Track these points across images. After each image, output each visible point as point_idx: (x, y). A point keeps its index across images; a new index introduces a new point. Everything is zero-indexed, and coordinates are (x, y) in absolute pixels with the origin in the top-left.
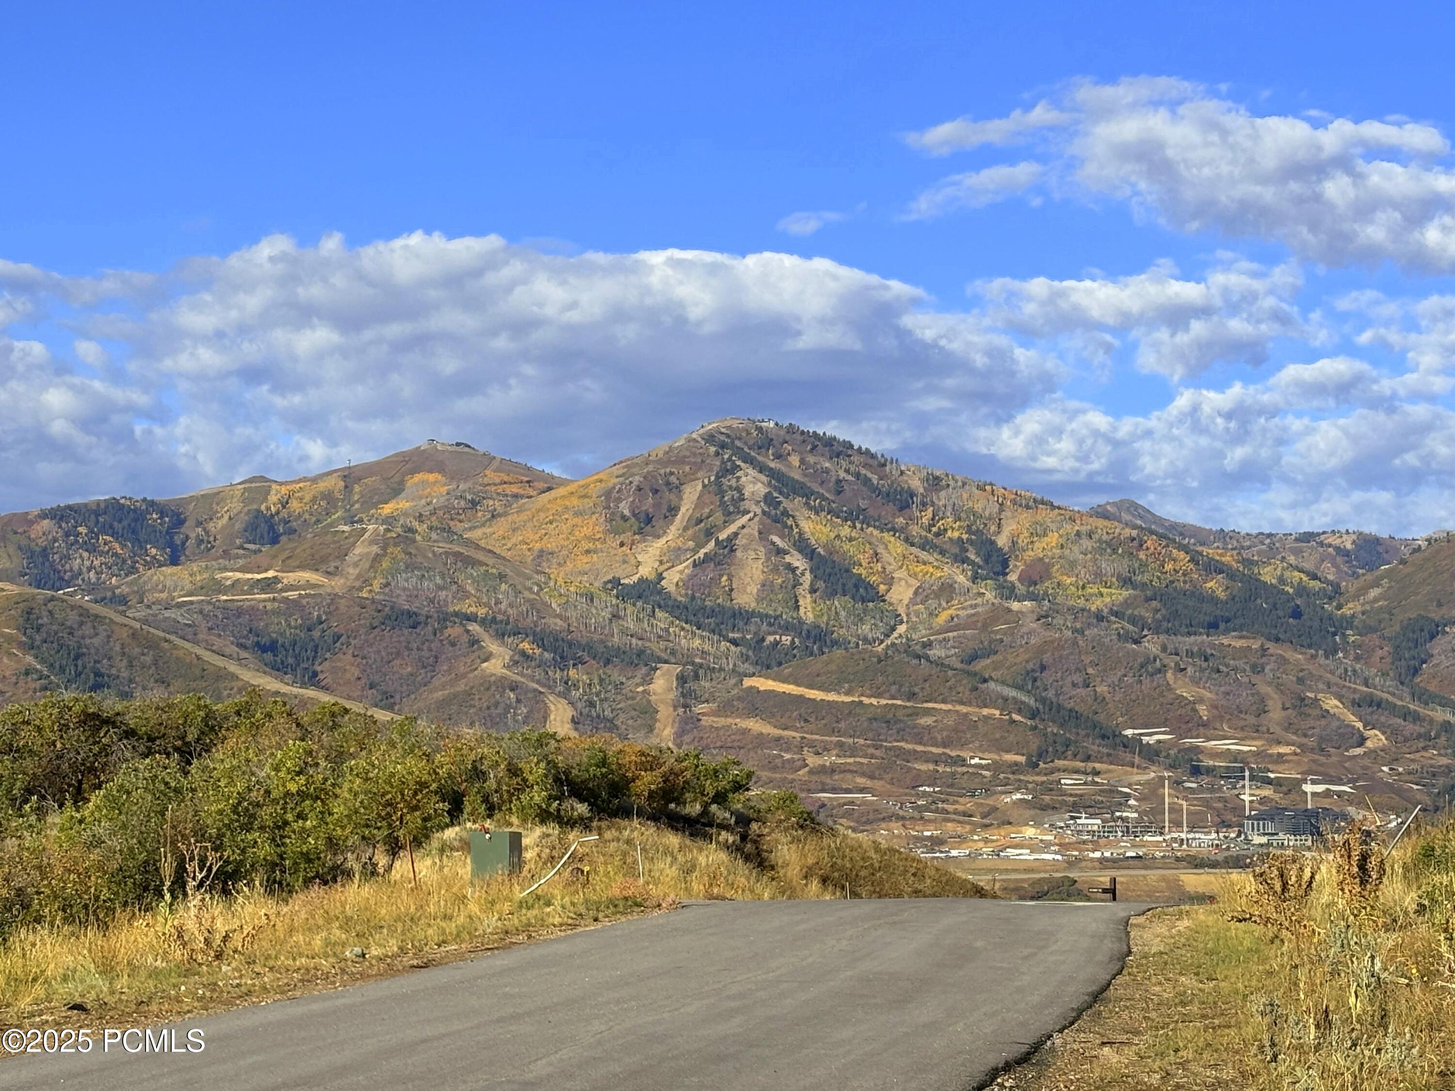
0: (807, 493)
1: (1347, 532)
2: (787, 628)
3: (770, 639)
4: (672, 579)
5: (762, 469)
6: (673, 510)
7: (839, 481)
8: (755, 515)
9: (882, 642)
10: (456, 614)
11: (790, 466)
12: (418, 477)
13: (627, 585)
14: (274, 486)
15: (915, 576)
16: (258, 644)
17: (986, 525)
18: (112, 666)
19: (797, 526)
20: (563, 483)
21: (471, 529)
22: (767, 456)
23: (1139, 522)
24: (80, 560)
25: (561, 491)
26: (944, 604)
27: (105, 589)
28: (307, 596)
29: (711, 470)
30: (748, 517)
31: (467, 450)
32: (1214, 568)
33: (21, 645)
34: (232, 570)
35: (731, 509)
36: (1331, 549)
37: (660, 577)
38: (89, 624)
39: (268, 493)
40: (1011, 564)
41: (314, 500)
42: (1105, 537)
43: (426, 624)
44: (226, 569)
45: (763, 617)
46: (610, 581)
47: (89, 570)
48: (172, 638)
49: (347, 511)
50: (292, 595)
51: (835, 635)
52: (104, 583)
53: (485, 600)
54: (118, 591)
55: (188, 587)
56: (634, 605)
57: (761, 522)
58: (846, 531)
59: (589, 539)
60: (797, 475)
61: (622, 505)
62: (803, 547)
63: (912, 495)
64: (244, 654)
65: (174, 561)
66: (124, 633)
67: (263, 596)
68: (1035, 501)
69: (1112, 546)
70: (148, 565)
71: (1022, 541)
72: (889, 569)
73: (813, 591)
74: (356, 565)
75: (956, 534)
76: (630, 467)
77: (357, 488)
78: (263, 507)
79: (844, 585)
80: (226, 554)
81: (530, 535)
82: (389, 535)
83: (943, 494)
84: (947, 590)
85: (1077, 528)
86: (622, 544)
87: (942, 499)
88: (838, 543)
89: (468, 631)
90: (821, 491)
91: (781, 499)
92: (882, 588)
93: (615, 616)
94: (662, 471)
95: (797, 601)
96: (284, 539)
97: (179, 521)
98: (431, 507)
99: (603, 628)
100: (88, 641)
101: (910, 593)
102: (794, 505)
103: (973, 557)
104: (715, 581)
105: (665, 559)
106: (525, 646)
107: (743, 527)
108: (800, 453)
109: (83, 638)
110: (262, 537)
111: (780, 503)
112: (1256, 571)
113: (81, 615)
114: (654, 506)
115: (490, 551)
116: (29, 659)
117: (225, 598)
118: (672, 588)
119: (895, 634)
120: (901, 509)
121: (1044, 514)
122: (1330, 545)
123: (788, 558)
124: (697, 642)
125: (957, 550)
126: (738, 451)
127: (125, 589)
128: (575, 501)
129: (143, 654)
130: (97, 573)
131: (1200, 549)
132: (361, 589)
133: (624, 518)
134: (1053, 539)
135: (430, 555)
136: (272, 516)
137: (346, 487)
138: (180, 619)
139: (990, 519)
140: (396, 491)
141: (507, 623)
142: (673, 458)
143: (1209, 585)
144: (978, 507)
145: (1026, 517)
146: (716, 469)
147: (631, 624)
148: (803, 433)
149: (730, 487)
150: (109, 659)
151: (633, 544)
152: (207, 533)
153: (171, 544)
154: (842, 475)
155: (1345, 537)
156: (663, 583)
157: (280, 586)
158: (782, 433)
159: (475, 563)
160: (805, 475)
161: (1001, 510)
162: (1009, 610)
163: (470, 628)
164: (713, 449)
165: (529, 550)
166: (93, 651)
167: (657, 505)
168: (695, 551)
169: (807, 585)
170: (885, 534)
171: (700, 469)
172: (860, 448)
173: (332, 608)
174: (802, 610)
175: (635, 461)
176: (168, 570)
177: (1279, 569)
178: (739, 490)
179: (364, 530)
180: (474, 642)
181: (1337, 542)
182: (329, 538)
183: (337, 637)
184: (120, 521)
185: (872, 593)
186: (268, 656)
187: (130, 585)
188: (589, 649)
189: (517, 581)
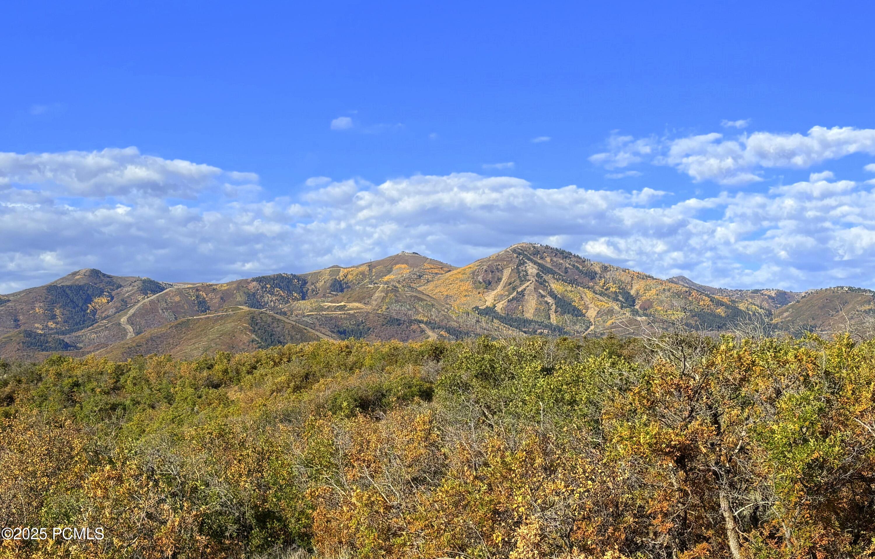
0: (553, 273)
1: (773, 290)
2: (546, 327)
3: (539, 331)
4: (499, 307)
5: (535, 263)
6: (500, 280)
7: (566, 268)
8: (533, 282)
9: (584, 332)
10: (415, 320)
11: (546, 262)
12: (398, 266)
13: (482, 309)
14: (342, 269)
15: (597, 306)
16: (338, 331)
17: (626, 286)
18: (285, 339)
19: (550, 286)
20: (456, 268)
21: (419, 286)
22: (537, 258)
23: (686, 285)
24: (268, 298)
25: (455, 272)
26: (609, 317)
27: (278, 309)
28: (357, 313)
29: (515, 263)
30: (530, 282)
31: (417, 255)
32: (720, 304)
33: (250, 331)
34: (327, 302)
35: (523, 279)
36: (766, 297)
37: (495, 306)
38: (276, 323)
39: (339, 272)
40: (637, 301)
41: (357, 275)
42: (675, 291)
43: (404, 324)
44: (324, 302)
45: (537, 322)
46: (474, 308)
47: (271, 301)
48: (308, 328)
49: (370, 279)
50: (351, 312)
51: (565, 330)
52: (277, 307)
53: (426, 314)
54: (283, 310)
55: (310, 309)
56: (485, 317)
57: (535, 285)
58: (569, 288)
59: (466, 291)
60: (549, 266)
61: (479, 277)
62: (552, 294)
63: (596, 274)
64: (333, 335)
65: (303, 298)
66: (289, 326)
67: (340, 312)
68: (646, 276)
69: (678, 295)
70: (294, 300)
71: (641, 292)
72: (587, 303)
73: (556, 312)
74: (376, 300)
75: (614, 290)
76: (482, 262)
77: (374, 270)
78: (337, 278)
79: (568, 310)
80: (324, 296)
81: (443, 289)
82: (388, 289)
83: (608, 273)
84: (611, 312)
85: (663, 287)
86: (479, 293)
87: (608, 275)
88: (566, 293)
89: (420, 327)
90: (559, 272)
91: (543, 275)
92: (584, 311)
93: (478, 321)
94: (495, 264)
95: (550, 316)
96: (345, 290)
97: (305, 283)
98: (403, 278)
99: (473, 326)
100: (275, 329)
101: (595, 313)
102: (548, 277)
103: (621, 299)
104: (516, 308)
105: (496, 299)
106: (442, 333)
107: (528, 286)
108: (551, 257)
109: (274, 328)
110: (337, 289)
111: (542, 277)
112: (737, 305)
113: (273, 319)
114: (492, 278)
115: (428, 295)
116: (253, 336)
117: (325, 313)
118: (499, 311)
119: (589, 330)
120: (592, 279)
121: (649, 282)
122: (766, 295)
123: (546, 299)
124: (510, 332)
125: (614, 296)
126: (525, 256)
127: (286, 309)
128: (461, 276)
129: (297, 335)
130: (274, 303)
131: (713, 296)
132: (378, 310)
133: (480, 283)
134: (654, 291)
135: (405, 297)
136: (341, 281)
137: (370, 270)
138: (308, 321)
139: (628, 283)
140: (389, 272)
141: (435, 324)
142: (499, 258)
143: (718, 311)
144: (623, 279)
145: (642, 283)
146: (517, 263)
147: (484, 325)
148: (551, 249)
149: (523, 270)
150: (284, 336)
151: (483, 293)
152: (316, 287)
153: (302, 292)
154: (568, 265)
155: (772, 291)
156: (496, 308)
157: (346, 308)
158: (543, 249)
159: (422, 300)
160: (553, 266)
161: (632, 280)
162: (636, 320)
163: (421, 326)
164: (515, 255)
165: (442, 295)
166: (277, 333)
167: (493, 278)
168: (508, 296)
169: (553, 310)
170: (585, 290)
171: (510, 263)
172: (575, 255)
173: (367, 317)
174: (552, 320)
175: (485, 260)
176: (301, 301)
177: (746, 304)
178: (526, 271)
179: (379, 287)
180: (423, 331)
181: (769, 293)
182: (365, 290)
183: (369, 329)
184: (282, 283)
185: (580, 313)
186: (343, 336)
187: (287, 307)
188: (467, 334)
189: (439, 307)
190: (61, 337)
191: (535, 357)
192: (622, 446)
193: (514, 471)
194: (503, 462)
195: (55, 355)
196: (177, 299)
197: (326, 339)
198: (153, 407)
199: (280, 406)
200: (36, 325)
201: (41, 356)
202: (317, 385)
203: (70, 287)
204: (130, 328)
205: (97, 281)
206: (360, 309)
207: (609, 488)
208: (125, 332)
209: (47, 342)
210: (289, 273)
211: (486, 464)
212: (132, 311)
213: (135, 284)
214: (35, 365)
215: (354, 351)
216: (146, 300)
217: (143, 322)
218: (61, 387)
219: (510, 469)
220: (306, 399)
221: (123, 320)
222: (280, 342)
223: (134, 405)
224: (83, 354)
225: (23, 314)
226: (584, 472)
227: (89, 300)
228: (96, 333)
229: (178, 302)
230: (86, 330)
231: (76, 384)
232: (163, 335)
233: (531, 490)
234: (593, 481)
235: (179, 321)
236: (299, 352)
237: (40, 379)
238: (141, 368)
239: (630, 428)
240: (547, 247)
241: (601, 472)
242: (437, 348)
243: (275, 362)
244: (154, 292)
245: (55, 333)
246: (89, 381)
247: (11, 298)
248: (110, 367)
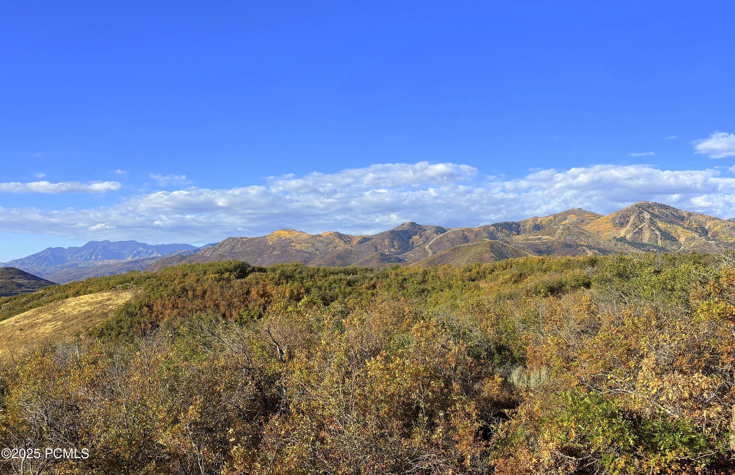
0: (659, 217)
2: (655, 247)
3: (652, 250)
4: (628, 237)
5: (649, 212)
6: (628, 222)
7: (667, 215)
8: (647, 223)
9: (678, 250)
10: (580, 245)
11: (655, 211)
12: (570, 216)
13: (618, 238)
14: (539, 219)
15: (685, 236)
16: (537, 251)
17: (702, 224)
18: (508, 256)
19: (657, 225)
20: (603, 216)
21: (582, 227)
22: (650, 209)
24: (499, 234)
25: (602, 218)
26: (692, 242)
27: (505, 240)
28: (548, 241)
31: (580, 210)
33: (490, 251)
34: (531, 236)
35: (642, 221)
37: (625, 236)
38: (504, 248)
39: (537, 220)
40: (709, 233)
41: (547, 221)
42: (732, 226)
43: (574, 247)
44: (529, 236)
45: (650, 245)
46: (614, 238)
47: (501, 236)
48: (521, 250)
49: (554, 224)
50: (544, 241)
51: (667, 249)
53: (586, 242)
54: (507, 241)
55: (522, 240)
56: (620, 243)
57: (649, 224)
58: (669, 226)
59: (609, 228)
60: (657, 214)
61: (616, 221)
62: (659, 229)
63: (684, 218)
64: (535, 253)
65: (518, 234)
66: (511, 249)
67: (538, 242)
68: (714, 218)
69: (734, 228)
70: (513, 235)
71: (712, 227)
72: (679, 234)
73: (661, 239)
74: (558, 234)
75: (695, 226)
76: (617, 212)
77: (557, 218)
78: (537, 223)
79: (668, 238)
80: (530, 233)
81: (595, 228)
82: (565, 228)
84: (693, 238)
85: (725, 224)
86: (616, 230)
87: (692, 218)
88: (667, 229)
90: (663, 217)
92: (678, 238)
93: (616, 245)
94: (626, 213)
95: (657, 242)
96: (541, 229)
97: (519, 226)
98: (573, 222)
99: (613, 248)
101: (684, 239)
102: (656, 220)
103: (699, 231)
104: (638, 237)
105: (626, 233)
106: (596, 251)
107: (645, 225)
108: (658, 209)
109: (503, 250)
110: (537, 229)
111: (653, 220)
113: (502, 246)
115: (587, 231)
116: (492, 254)
117: (530, 242)
118: (628, 239)
119: (681, 249)
120: (682, 220)
121: (717, 221)
123: (655, 232)
124: (635, 250)
125: (696, 230)
126: (643, 208)
127: (509, 240)
128: (606, 220)
129: (515, 253)
130: (503, 237)
132: (559, 240)
133: (617, 224)
134: (719, 227)
135: (574, 232)
136: (538, 225)
137: (554, 218)
138: (521, 246)
139: (703, 222)
140: (565, 219)
141: (592, 247)
142: (628, 210)
144: (701, 220)
145: (712, 222)
146: (638, 212)
147: (619, 247)
148: (658, 204)
149: (641, 217)
150: (508, 254)
151: (619, 229)
152: (525, 229)
153: (518, 231)
154: (668, 213)
156: (626, 238)
157: (542, 239)
158: (653, 204)
159: (584, 234)
160: (659, 214)
161: (706, 220)
162: (709, 243)
163: (583, 248)
164: (637, 208)
165: (595, 231)
166: (505, 253)
167: (624, 221)
168: (633, 231)
169: (660, 238)
170: (678, 227)
171: (634, 213)
172: (672, 207)
173: (553, 244)
174: (659, 244)
175: (620, 211)
176: (517, 236)
178: (643, 217)
179: (559, 228)
180: (584, 251)
182: (552, 229)
183: (554, 250)
184: (507, 227)
185: (675, 240)
186: (540, 254)
187: (510, 239)
188: (610, 252)
189: (593, 237)
190: (397, 256)
191: (650, 264)
192: (703, 315)
193: (640, 328)
194: (634, 323)
195: (395, 265)
196: (453, 236)
197: (530, 255)
198: (442, 291)
199: (508, 291)
200: (386, 250)
201: (388, 265)
202: (526, 280)
203: (401, 231)
204: (430, 251)
205: (414, 228)
206: (549, 239)
207: (695, 338)
208: (427, 253)
209: (391, 258)
210: (511, 221)
211: (623, 324)
212: (431, 243)
213: (432, 229)
214: (385, 270)
215: (546, 262)
216: (438, 237)
217: (436, 248)
218: (398, 281)
219: (637, 327)
220: (520, 287)
221: (427, 247)
222: (506, 257)
223: (433, 290)
224: (408, 264)
225: (380, 245)
226: (681, 329)
227: (410, 237)
228: (414, 254)
229: (454, 238)
230: (409, 252)
231: (405, 279)
232: (446, 254)
233: (650, 338)
234: (686, 334)
235: (454, 247)
236: (517, 263)
237: (388, 277)
238: (436, 271)
239: (708, 304)
240: (655, 203)
241: (690, 329)
242: (592, 260)
243: (503, 268)
244: (442, 233)
245: (394, 254)
246: (411, 278)
247: (374, 237)
248: (421, 270)
